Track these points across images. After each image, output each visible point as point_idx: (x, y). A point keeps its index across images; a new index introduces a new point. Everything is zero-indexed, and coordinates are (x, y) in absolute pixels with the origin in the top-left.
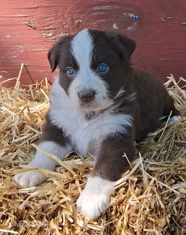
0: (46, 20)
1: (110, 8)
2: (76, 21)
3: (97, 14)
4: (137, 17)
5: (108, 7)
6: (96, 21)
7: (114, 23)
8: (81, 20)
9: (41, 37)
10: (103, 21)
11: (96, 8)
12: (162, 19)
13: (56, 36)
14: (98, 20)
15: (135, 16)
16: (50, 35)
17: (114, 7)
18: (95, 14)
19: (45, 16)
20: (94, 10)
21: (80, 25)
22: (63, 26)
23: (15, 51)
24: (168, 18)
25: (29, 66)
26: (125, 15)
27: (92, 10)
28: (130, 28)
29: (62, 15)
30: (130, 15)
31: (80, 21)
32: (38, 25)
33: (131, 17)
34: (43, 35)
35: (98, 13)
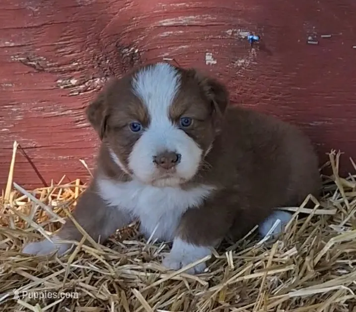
0: (63, 52)
1: (196, 20)
2: (127, 50)
3: (170, 34)
4: (255, 38)
5: (192, 20)
6: (169, 48)
7: (207, 52)
8: (136, 48)
9: (54, 87)
10: (183, 48)
11: (167, 22)
12: (310, 38)
13: (87, 84)
14: (173, 46)
15: (252, 35)
16: (74, 82)
17: (205, 17)
18: (165, 34)
19: (60, 43)
20: (162, 26)
21: (136, 60)
22: (99, 62)
23: (3, 118)
24: (322, 36)
25: (36, 147)
26: (230, 34)
27: (160, 25)
28: (243, 61)
29: (97, 39)
30: (241, 34)
31: (134, 50)
32: (48, 62)
33: (243, 37)
34: (59, 83)
35: (172, 32)
